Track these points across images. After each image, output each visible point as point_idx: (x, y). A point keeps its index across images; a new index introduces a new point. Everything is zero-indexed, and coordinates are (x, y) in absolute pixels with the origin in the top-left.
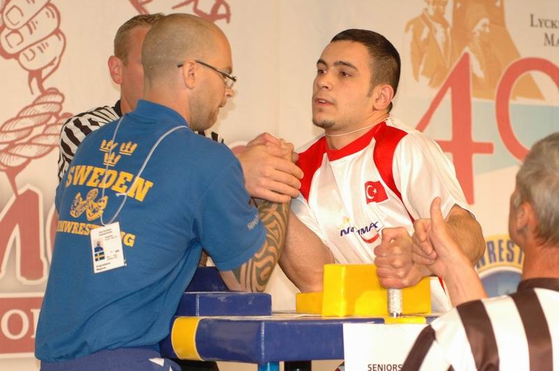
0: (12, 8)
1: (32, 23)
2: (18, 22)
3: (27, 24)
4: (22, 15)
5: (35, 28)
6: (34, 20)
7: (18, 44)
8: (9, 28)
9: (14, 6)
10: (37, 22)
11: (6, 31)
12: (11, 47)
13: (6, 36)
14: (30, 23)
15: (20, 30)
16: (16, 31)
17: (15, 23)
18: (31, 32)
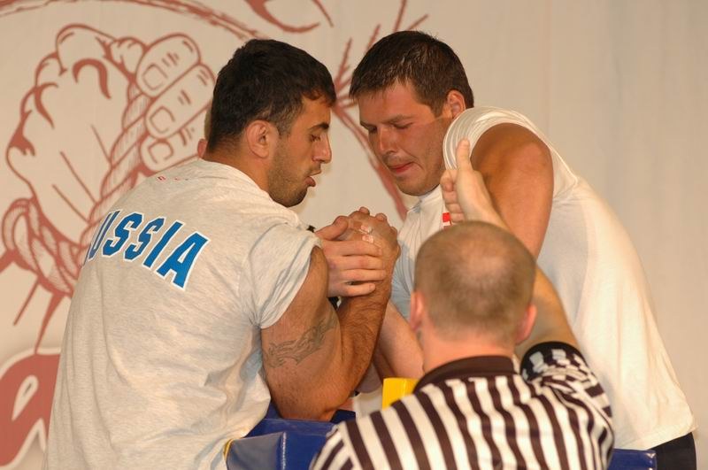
0: (158, 111)
1: (187, 130)
2: (167, 130)
3: (180, 132)
4: (173, 119)
5: (190, 137)
6: (190, 127)
7: (166, 158)
8: (153, 137)
9: (162, 108)
10: (193, 130)
11: (149, 141)
12: (155, 161)
13: (150, 148)
14: (184, 132)
15: (170, 141)
16: (163, 141)
17: (162, 129)
18: (185, 143)
